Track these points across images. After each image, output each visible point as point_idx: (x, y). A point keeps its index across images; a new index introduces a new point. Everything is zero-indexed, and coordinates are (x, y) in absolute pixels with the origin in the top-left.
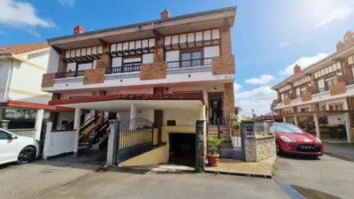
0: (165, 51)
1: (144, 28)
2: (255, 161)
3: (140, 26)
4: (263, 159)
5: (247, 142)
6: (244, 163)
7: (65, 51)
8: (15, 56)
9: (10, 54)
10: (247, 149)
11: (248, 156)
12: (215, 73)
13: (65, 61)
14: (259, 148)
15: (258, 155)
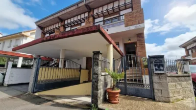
0: (94, 18)
1: (80, 5)
2: (169, 102)
3: (77, 4)
4: (178, 100)
5: (155, 79)
6: (154, 102)
7: (44, 28)
8: (23, 33)
9: (21, 33)
10: (156, 86)
11: (158, 95)
12: (127, 25)
13: (44, 34)
14: (172, 86)
15: (171, 95)
